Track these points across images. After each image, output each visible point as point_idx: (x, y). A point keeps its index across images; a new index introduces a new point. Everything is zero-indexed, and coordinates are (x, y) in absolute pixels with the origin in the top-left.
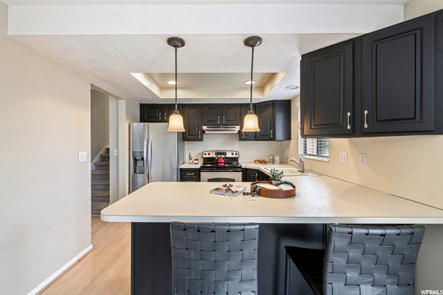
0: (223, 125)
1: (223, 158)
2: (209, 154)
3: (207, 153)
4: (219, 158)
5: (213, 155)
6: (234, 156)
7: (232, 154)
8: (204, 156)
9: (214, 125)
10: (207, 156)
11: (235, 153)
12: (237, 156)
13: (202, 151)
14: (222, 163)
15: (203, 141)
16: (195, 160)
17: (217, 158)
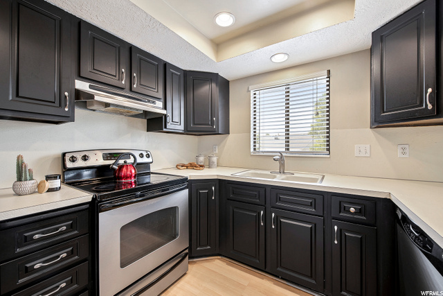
0: (130, 90)
1: (132, 165)
2: (85, 158)
3: (79, 156)
4: (121, 167)
5: (98, 160)
6: (145, 160)
7: (142, 156)
8: (69, 165)
10: (79, 164)
11: (145, 154)
12: (150, 160)
13: (60, 152)
14: (130, 177)
15: (73, 120)
16: (48, 178)
17: (116, 167)
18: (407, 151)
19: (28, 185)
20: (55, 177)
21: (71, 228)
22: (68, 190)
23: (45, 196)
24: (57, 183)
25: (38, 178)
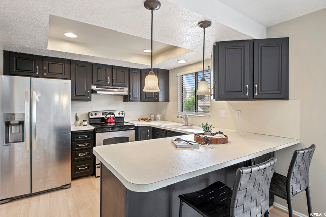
0: (112, 85)
1: (113, 118)
2: (96, 115)
3: (94, 114)
4: (108, 118)
5: (100, 116)
6: (121, 116)
7: (119, 114)
8: (91, 117)
9: (103, 85)
10: (94, 117)
11: (121, 113)
12: (123, 116)
13: (88, 112)
14: (112, 123)
15: (91, 101)
16: (83, 121)
17: (106, 118)
18: (240, 114)
19: (78, 123)
20: (86, 121)
21: (88, 137)
22: (89, 125)
23: (83, 127)
24: (86, 123)
25: (81, 121)
